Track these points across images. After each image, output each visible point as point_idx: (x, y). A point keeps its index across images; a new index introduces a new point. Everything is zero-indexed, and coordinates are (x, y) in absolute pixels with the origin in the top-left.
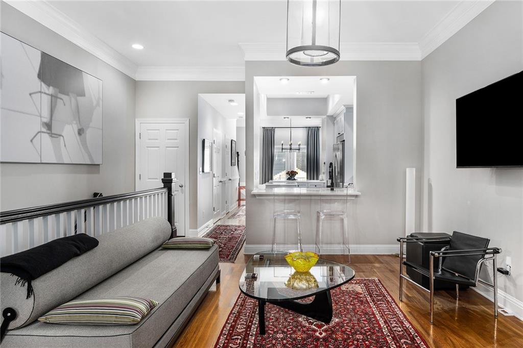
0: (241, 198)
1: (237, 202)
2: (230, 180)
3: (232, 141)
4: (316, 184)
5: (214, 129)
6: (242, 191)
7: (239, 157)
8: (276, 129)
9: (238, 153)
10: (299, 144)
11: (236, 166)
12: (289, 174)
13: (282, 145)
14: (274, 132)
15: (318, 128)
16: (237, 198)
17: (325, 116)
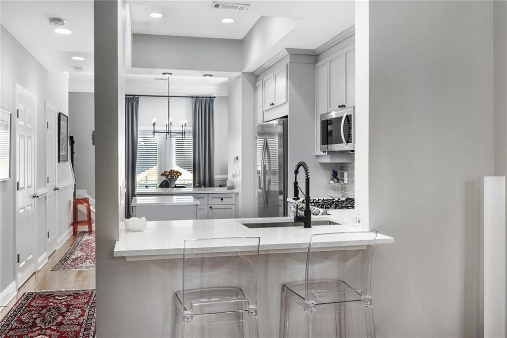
0: (79, 219)
1: (71, 228)
2: (56, 189)
3: (60, 115)
4: (222, 196)
5: (18, 86)
6: (80, 206)
7: (75, 145)
8: (140, 97)
9: (71, 138)
10: (183, 123)
11: (69, 163)
12: (167, 176)
13: (154, 124)
14: (137, 103)
15: (211, 99)
16: (71, 221)
17: (239, 73)
